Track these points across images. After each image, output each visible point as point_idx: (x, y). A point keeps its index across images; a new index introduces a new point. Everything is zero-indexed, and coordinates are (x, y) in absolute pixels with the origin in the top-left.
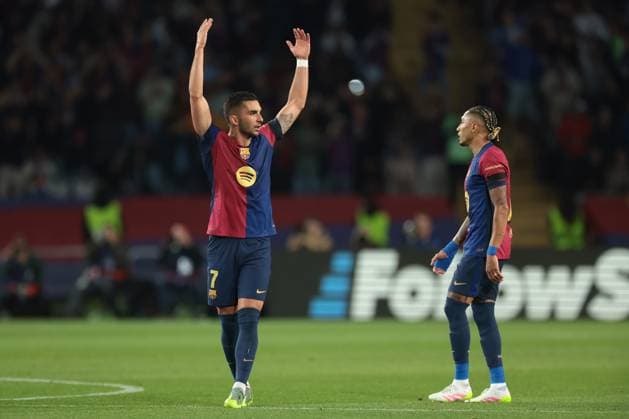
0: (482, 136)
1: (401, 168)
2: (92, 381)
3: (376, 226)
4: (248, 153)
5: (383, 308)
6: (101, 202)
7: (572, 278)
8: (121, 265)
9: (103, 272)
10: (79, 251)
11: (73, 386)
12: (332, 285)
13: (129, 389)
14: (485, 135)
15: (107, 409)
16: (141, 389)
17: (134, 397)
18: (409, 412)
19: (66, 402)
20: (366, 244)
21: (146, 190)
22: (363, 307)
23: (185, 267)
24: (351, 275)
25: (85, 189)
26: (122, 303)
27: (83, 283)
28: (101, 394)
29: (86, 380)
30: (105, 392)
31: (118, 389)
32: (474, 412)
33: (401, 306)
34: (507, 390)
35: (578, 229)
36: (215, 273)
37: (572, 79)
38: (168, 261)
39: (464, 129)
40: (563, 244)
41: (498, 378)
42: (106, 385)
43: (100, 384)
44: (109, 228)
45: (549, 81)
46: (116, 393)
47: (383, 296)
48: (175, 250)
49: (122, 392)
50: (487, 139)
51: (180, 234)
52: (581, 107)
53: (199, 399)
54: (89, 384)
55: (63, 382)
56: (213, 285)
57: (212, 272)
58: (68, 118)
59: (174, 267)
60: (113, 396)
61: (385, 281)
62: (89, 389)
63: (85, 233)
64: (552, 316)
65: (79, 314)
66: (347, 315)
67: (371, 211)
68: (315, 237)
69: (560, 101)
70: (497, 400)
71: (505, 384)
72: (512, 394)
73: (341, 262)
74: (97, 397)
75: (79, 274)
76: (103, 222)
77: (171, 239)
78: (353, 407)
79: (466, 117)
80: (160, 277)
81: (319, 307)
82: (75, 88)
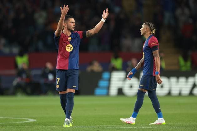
0: (149, 32)
1: (127, 42)
2: (18, 117)
3: (118, 63)
4: (71, 39)
5: (120, 92)
6: (21, 54)
7: (187, 82)
8: (28, 77)
9: (22, 79)
10: (13, 72)
11: (11, 119)
12: (103, 83)
13: (31, 120)
14: (150, 32)
15: (23, 127)
16: (35, 120)
17: (33, 123)
18: (130, 128)
19: (9, 125)
20: (114, 69)
21: (37, 50)
22: (113, 91)
23: (51, 77)
24: (109, 80)
25: (15, 50)
26: (29, 90)
27: (15, 83)
28: (21, 122)
29: (16, 117)
30: (23, 121)
31: (27, 120)
32: (153, 128)
33: (127, 91)
34: (164, 120)
35: (189, 64)
37: (187, 11)
38: (45, 75)
39: (143, 30)
40: (184, 69)
41: (160, 116)
42: (23, 119)
43: (21, 119)
44: (24, 64)
45: (179, 12)
46: (27, 122)
47: (120, 88)
49: (28, 121)
50: (150, 33)
51: (49, 66)
52: (191, 21)
53: (56, 124)
54: (17, 118)
55: (8, 118)
56: (58, 84)
57: (58, 79)
58: (10, 25)
60: (26, 123)
61: (121, 82)
62: (16, 120)
63: (16, 66)
64: (180, 94)
65: (14, 94)
66: (108, 94)
67: (116, 57)
69: (183, 19)
70: (161, 124)
71: (163, 118)
72: (166, 122)
73: (106, 75)
74: (21, 123)
75: (13, 80)
76: (22, 61)
77: (46, 67)
78: (110, 126)
79: (143, 26)
80: (42, 81)
81: (98, 91)
82: (12, 15)
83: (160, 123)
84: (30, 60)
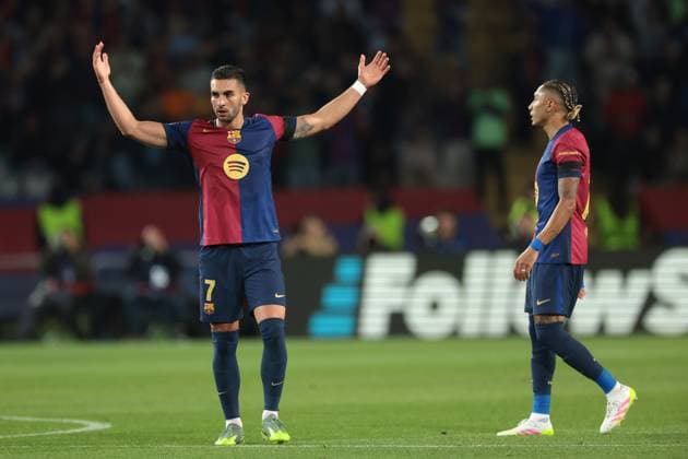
1: (416, 155)
2: (48, 416)
4: (239, 136)
5: (398, 324)
6: (57, 200)
7: (624, 284)
9: (61, 284)
10: (31, 260)
11: (26, 422)
12: (336, 296)
13: (94, 426)
14: (563, 114)
15: (67, 450)
16: (108, 426)
17: (101, 434)
18: (430, 449)
19: (21, 442)
20: (376, 247)
21: (111, 186)
22: (374, 322)
23: (159, 277)
24: (360, 284)
25: (38, 185)
26: (84, 322)
27: (37, 298)
28: (60, 432)
29: (42, 416)
30: (64, 429)
31: (81, 426)
32: (510, 448)
33: (419, 320)
34: (549, 422)
35: (631, 225)
36: (212, 283)
37: (624, 45)
38: (139, 271)
39: (538, 107)
40: (614, 243)
41: (542, 408)
42: (65, 421)
43: (58, 420)
44: (67, 232)
45: (595, 46)
46: (77, 430)
47: (397, 309)
48: (147, 258)
49: (85, 429)
50: (565, 118)
51: (153, 238)
52: (631, 76)
53: (177, 436)
54: (45, 420)
55: (16, 418)
56: (209, 298)
57: (207, 282)
58: (16, 100)
59: (145, 278)
60: (76, 434)
61: (400, 291)
62: (44, 426)
63: (40, 240)
64: (601, 330)
65: (33, 336)
66: (355, 334)
67: (383, 207)
68: (316, 239)
69: (608, 71)
70: (537, 434)
71: (548, 416)
73: (347, 268)
74: (56, 435)
75: (32, 289)
76: (60, 224)
77: (141, 244)
78: (363, 443)
79: (539, 93)
80: (129, 291)
81: (321, 324)
82: (25, 65)
83: (537, 430)
84: (86, 219)
